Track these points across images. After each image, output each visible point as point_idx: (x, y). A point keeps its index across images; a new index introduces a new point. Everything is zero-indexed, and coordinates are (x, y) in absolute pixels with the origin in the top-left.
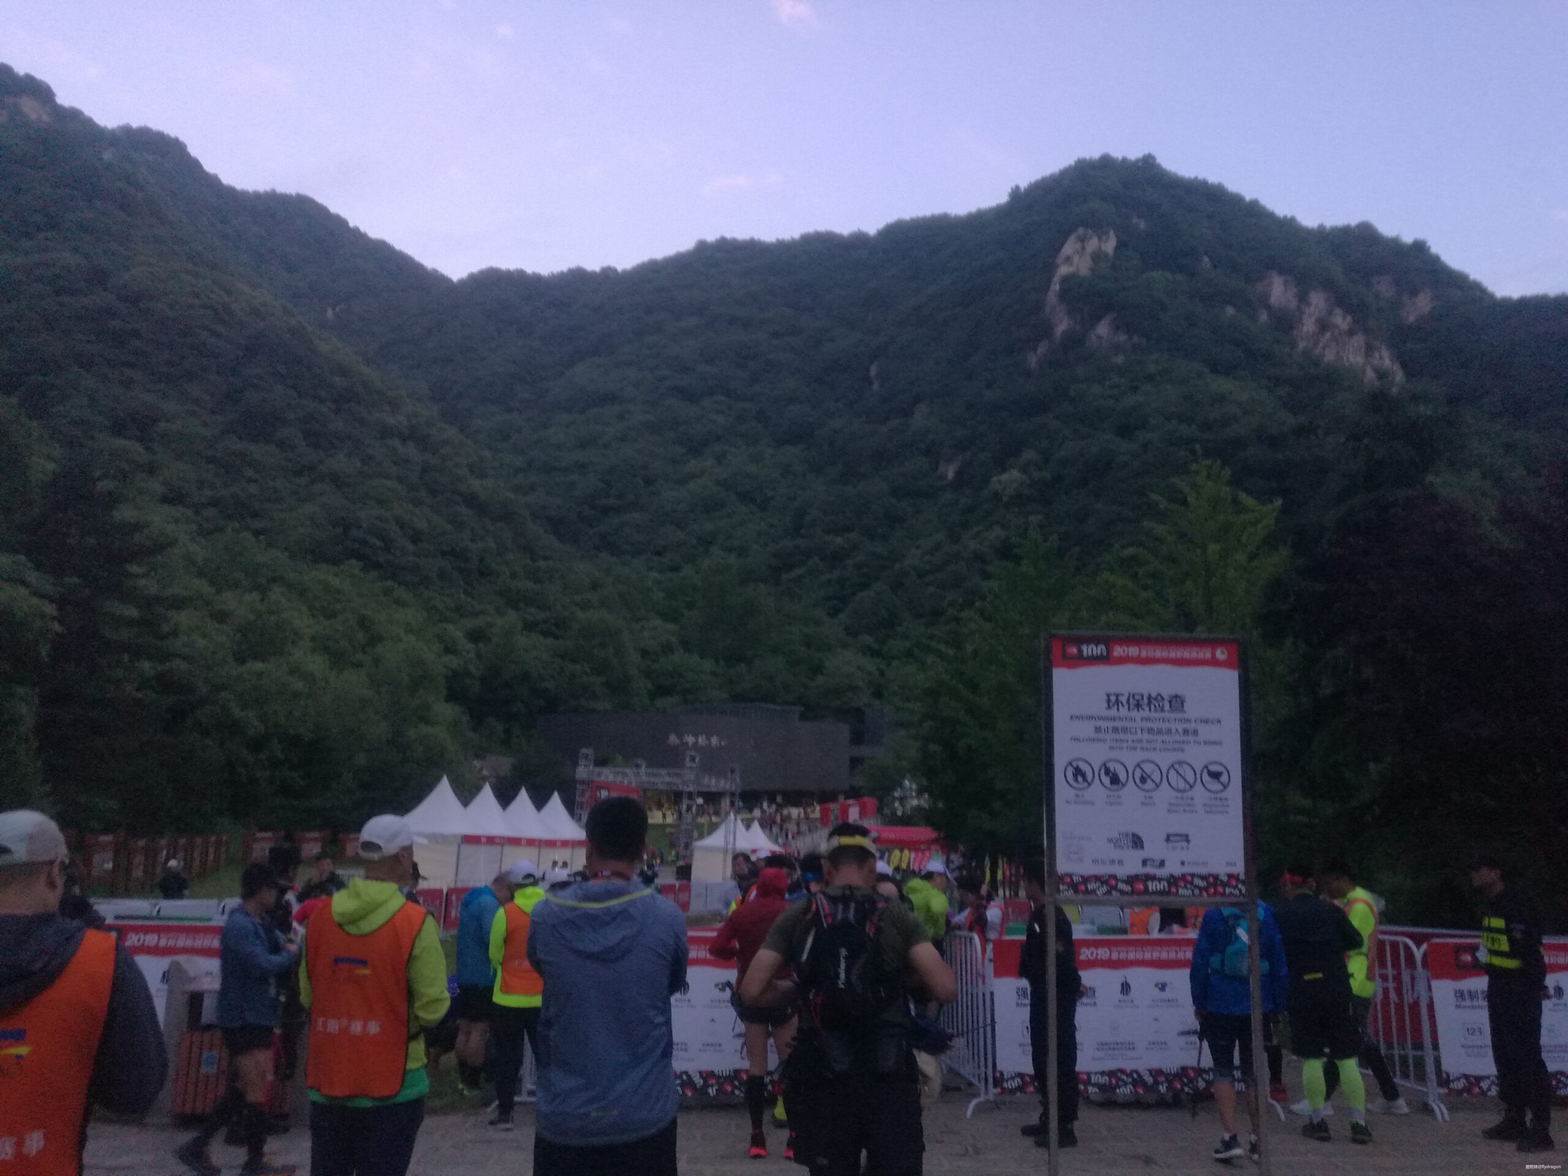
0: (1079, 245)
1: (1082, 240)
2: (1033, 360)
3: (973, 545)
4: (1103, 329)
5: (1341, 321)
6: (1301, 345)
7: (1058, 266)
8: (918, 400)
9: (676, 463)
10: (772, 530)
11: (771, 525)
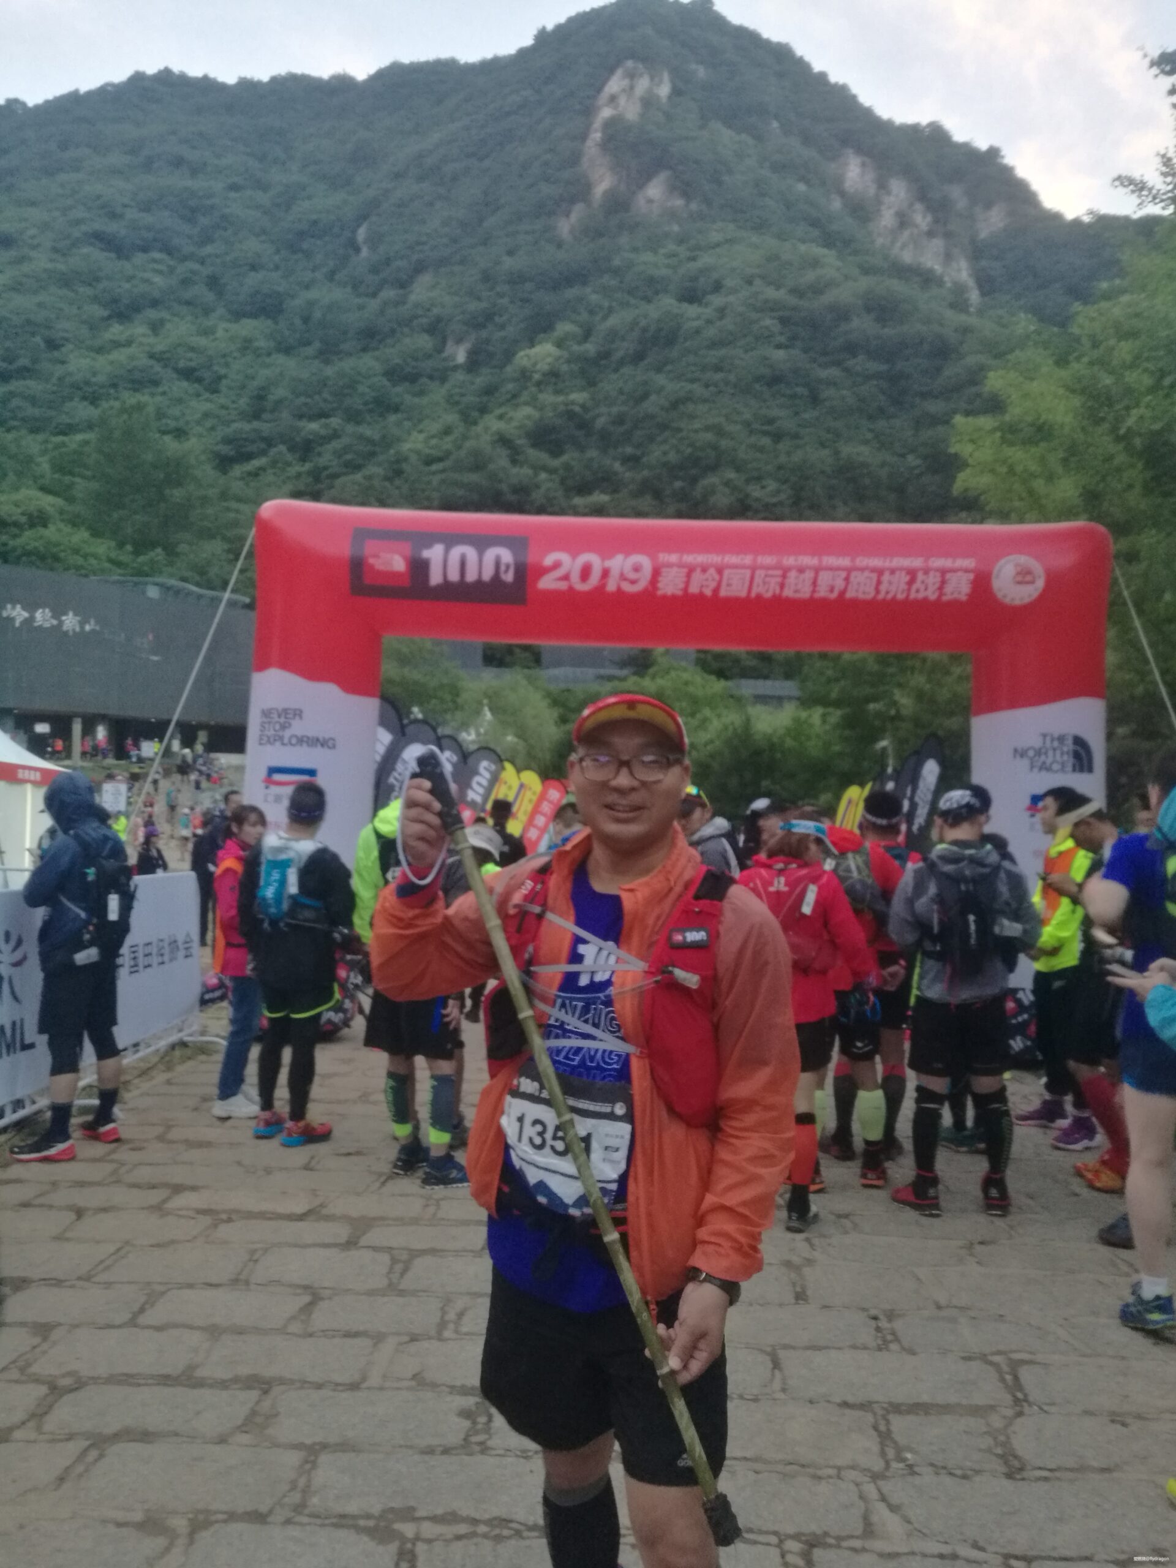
0: (626, 82)
1: (632, 76)
2: (565, 227)
3: (496, 427)
4: (655, 190)
5: (922, 220)
6: (878, 240)
7: (599, 108)
8: (419, 268)
9: (92, 328)
10: (224, 412)
11: (223, 407)
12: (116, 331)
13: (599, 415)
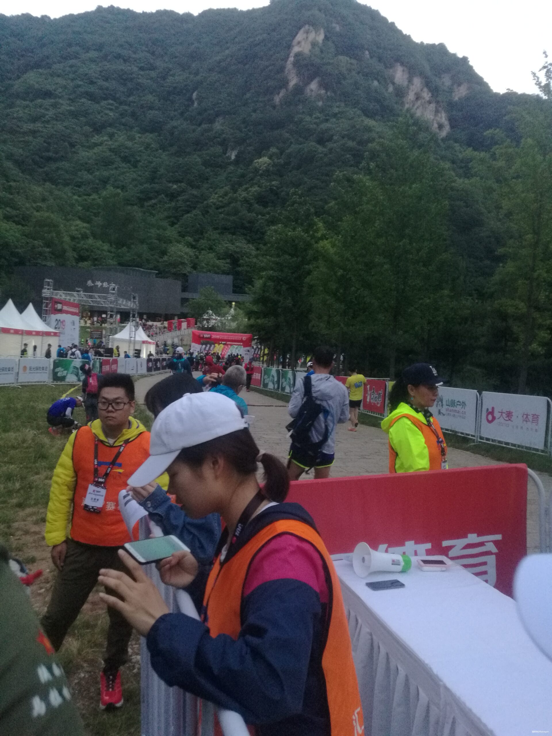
0: (305, 35)
1: (307, 32)
2: (277, 99)
3: (244, 194)
4: (314, 86)
5: (426, 95)
6: (407, 106)
7: (293, 46)
8: (217, 115)
9: (87, 136)
10: (140, 178)
11: (139, 176)
12: (96, 139)
13: (282, 191)
